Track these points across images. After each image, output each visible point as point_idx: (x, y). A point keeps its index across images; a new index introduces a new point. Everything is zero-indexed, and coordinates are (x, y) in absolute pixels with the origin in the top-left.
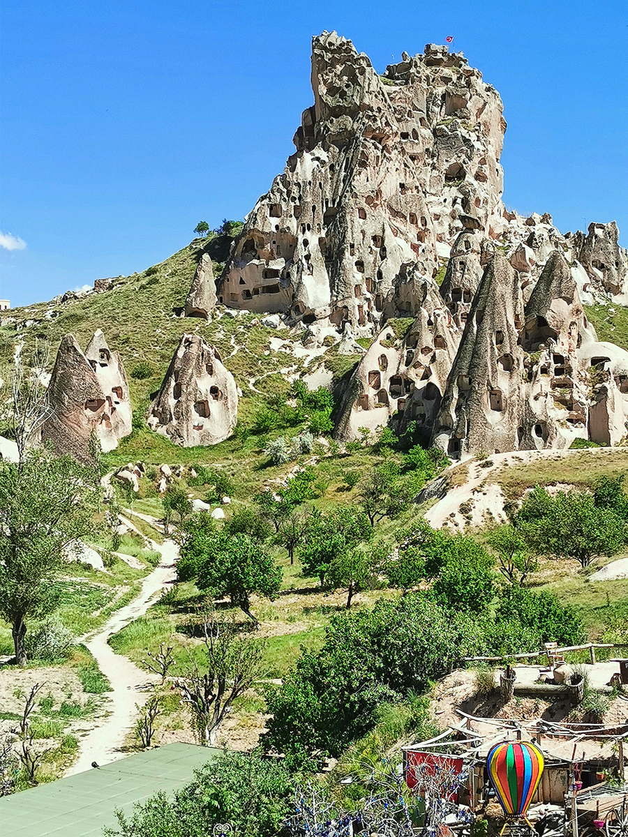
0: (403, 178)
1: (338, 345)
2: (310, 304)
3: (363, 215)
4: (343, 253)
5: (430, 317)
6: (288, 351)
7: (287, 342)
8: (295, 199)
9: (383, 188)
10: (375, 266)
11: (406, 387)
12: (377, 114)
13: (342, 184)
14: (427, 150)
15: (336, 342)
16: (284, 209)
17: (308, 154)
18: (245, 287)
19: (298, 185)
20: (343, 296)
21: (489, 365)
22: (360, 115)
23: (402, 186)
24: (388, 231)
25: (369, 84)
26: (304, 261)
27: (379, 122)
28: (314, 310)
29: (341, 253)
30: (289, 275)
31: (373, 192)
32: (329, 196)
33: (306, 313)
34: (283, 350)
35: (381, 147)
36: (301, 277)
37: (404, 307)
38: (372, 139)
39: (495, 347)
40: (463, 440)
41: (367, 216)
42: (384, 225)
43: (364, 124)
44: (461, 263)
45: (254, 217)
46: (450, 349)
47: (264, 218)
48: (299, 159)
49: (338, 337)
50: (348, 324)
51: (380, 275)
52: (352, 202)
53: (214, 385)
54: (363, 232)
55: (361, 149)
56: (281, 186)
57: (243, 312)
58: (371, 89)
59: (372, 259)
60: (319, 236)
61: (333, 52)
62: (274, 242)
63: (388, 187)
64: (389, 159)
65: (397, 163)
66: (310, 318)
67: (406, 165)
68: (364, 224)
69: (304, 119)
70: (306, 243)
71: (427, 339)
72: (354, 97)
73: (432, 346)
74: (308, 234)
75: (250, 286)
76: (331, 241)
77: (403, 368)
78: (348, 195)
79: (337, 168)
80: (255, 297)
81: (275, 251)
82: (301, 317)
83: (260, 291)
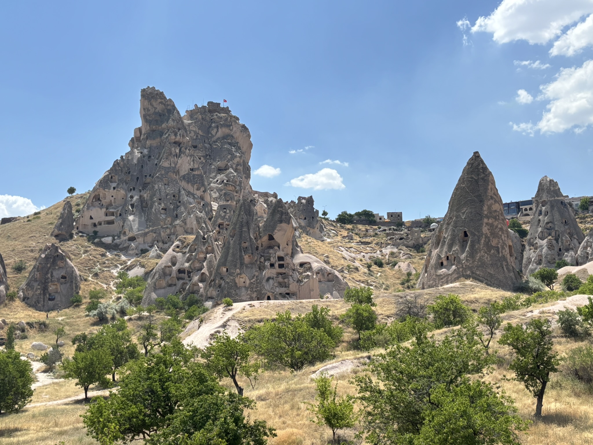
0: (192, 165)
1: (149, 253)
2: (132, 231)
3: (167, 183)
4: (154, 202)
5: (204, 235)
8: (126, 173)
9: (180, 169)
10: (173, 210)
11: (188, 275)
12: (178, 131)
13: (155, 167)
14: (207, 155)
16: (120, 178)
17: (136, 150)
18: (93, 221)
19: (128, 165)
21: (239, 261)
22: (168, 130)
23: (191, 170)
24: (183, 192)
26: (130, 207)
27: (179, 135)
28: (135, 234)
30: (120, 215)
32: (147, 172)
33: (130, 235)
35: (179, 148)
36: (127, 216)
37: (189, 231)
38: (174, 143)
39: (242, 250)
41: (170, 183)
42: (179, 189)
43: (169, 135)
44: (224, 209)
45: (101, 182)
46: (216, 253)
47: (107, 182)
49: (149, 249)
50: (155, 242)
51: (176, 215)
53: (64, 274)
54: (167, 193)
56: (118, 166)
59: (172, 207)
60: (140, 194)
61: (152, 97)
62: (112, 196)
64: (184, 155)
65: (188, 157)
66: (132, 238)
68: (168, 188)
69: (135, 133)
70: (132, 197)
71: (202, 247)
73: (204, 251)
74: (133, 193)
75: (96, 221)
76: (147, 196)
77: (186, 264)
78: (159, 172)
79: (153, 158)
80: (99, 227)
81: (113, 201)
82: (127, 237)
83: (103, 223)
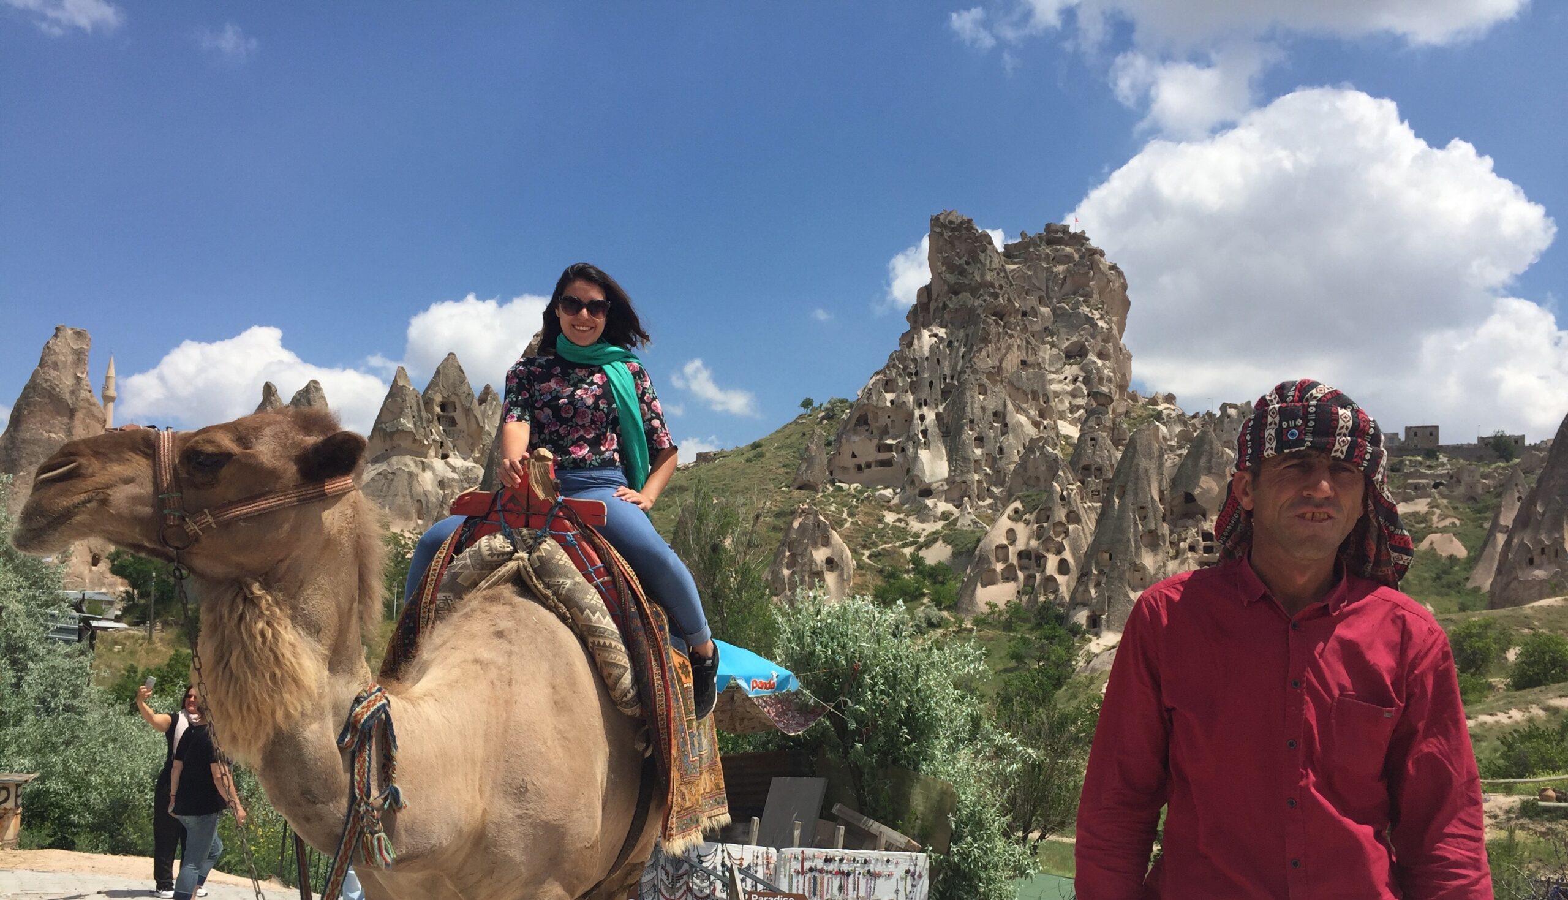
0: (1025, 355)
1: (956, 519)
2: (927, 479)
3: (983, 390)
4: (962, 427)
5: (1062, 491)
6: (903, 525)
7: (902, 516)
8: (912, 374)
9: (1004, 365)
10: (996, 442)
11: (1036, 562)
12: (999, 291)
13: (961, 361)
14: (1046, 329)
15: (953, 517)
16: (900, 384)
17: (925, 331)
18: (856, 461)
19: (915, 360)
20: (962, 471)
21: (1132, 540)
22: (981, 292)
23: (1023, 363)
24: (1010, 407)
25: (991, 262)
26: (920, 436)
27: (1001, 299)
28: (930, 484)
29: (960, 430)
30: (903, 450)
31: (994, 368)
32: (947, 371)
33: (922, 487)
34: (898, 524)
35: (1002, 323)
36: (917, 453)
37: (1033, 482)
38: (993, 315)
39: (1138, 522)
40: (1104, 617)
41: (989, 392)
42: (1005, 401)
43: (985, 301)
44: (1092, 439)
45: (869, 392)
46: (1084, 524)
47: (880, 394)
48: (916, 336)
49: (956, 512)
50: (966, 499)
51: (1001, 450)
52: (972, 378)
53: (829, 555)
54: (983, 408)
55: (982, 326)
56: (897, 362)
57: (855, 485)
58: (994, 266)
59: (993, 435)
60: (936, 411)
61: (952, 230)
62: (889, 417)
63: (1009, 363)
64: (1011, 336)
65: (1018, 340)
66: (927, 492)
67: (1028, 342)
68: (984, 399)
69: (918, 295)
70: (922, 418)
71: (1061, 514)
72: (976, 275)
73: (1064, 520)
74: (925, 410)
75: (862, 460)
76: (949, 417)
77: (1034, 543)
78: (968, 371)
79: (956, 344)
80: (867, 471)
81: (889, 425)
82: (917, 491)
83: (873, 465)
